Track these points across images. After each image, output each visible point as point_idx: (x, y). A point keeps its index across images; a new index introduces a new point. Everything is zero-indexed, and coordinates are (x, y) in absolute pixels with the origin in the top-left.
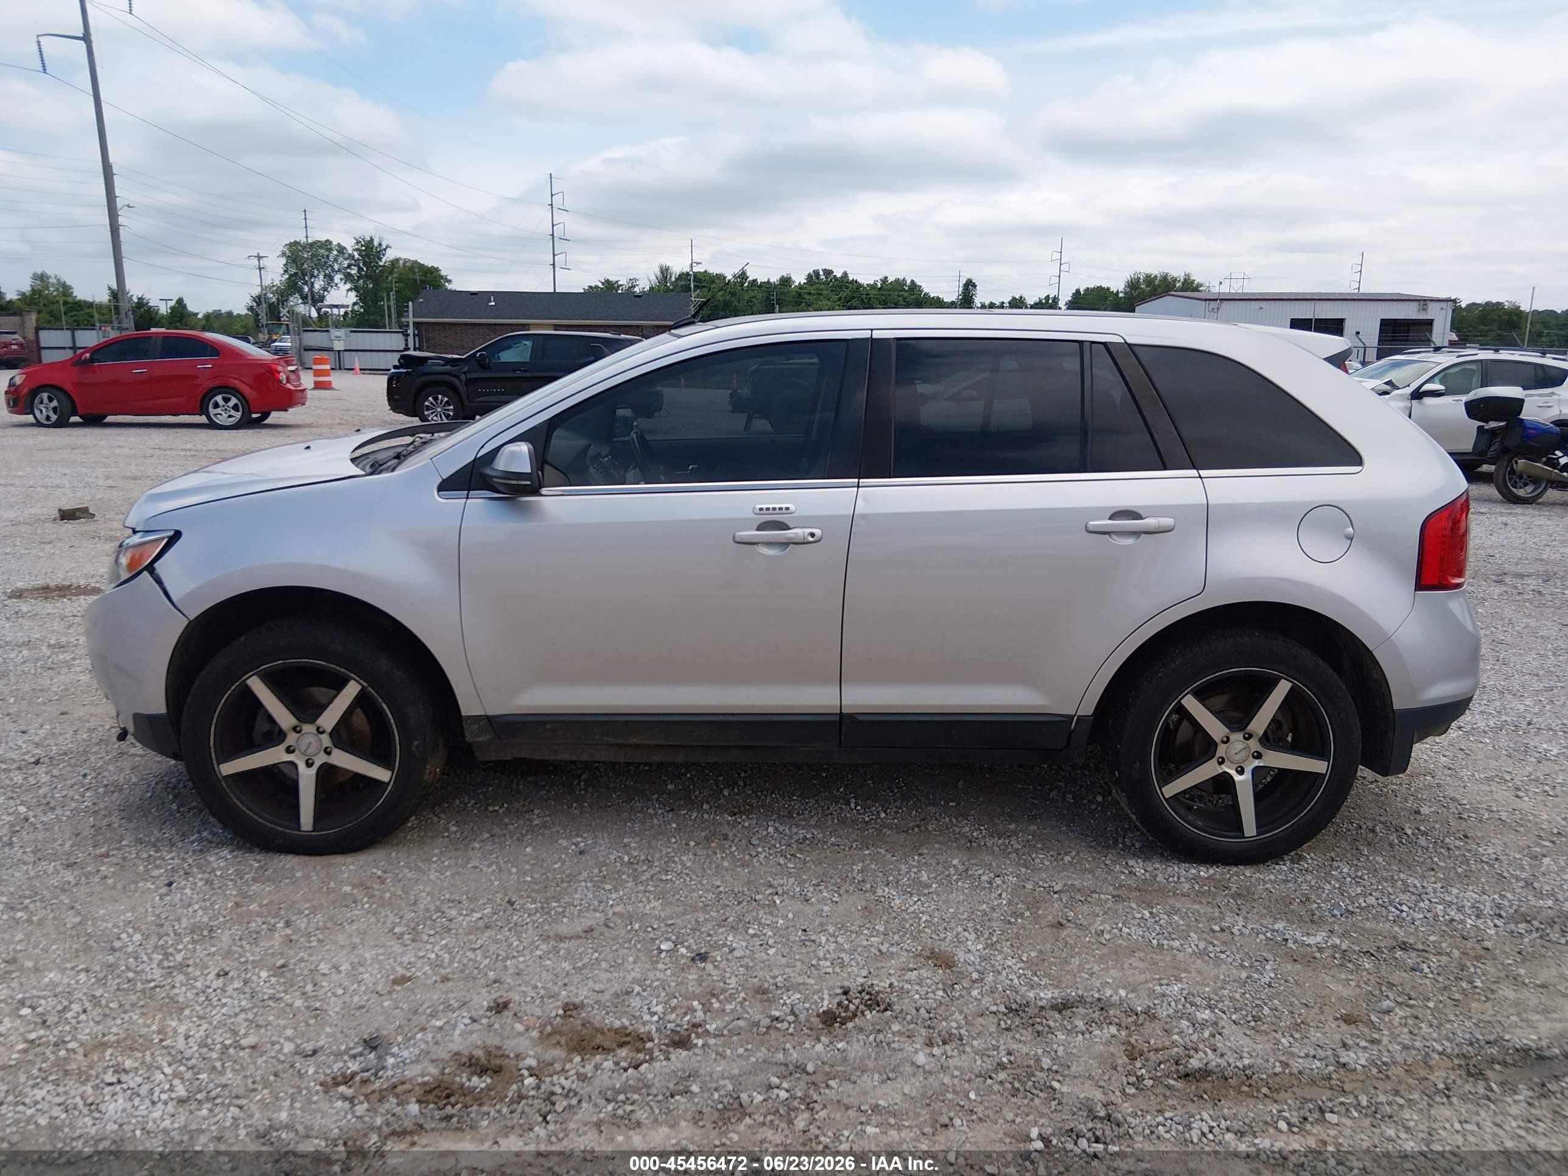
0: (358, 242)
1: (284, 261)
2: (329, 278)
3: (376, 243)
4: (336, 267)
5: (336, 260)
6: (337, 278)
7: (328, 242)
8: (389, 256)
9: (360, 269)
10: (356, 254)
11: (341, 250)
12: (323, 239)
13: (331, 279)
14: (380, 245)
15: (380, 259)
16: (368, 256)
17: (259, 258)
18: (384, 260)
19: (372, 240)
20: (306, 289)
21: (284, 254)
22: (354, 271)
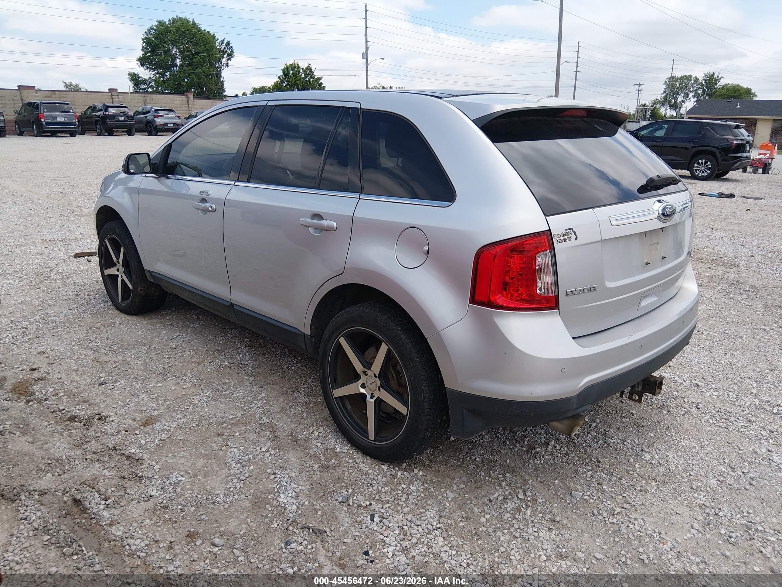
0: (706, 76)
1: (664, 86)
2: (687, 95)
3: (715, 76)
4: (692, 89)
5: (692, 86)
6: (691, 95)
7: (690, 76)
8: (722, 83)
9: (704, 90)
10: (703, 82)
11: (696, 79)
12: (687, 75)
13: (688, 96)
14: (718, 77)
15: (716, 84)
16: (709, 82)
17: (640, 85)
18: (718, 85)
19: (714, 74)
20: (673, 101)
21: (665, 83)
22: (700, 91)
